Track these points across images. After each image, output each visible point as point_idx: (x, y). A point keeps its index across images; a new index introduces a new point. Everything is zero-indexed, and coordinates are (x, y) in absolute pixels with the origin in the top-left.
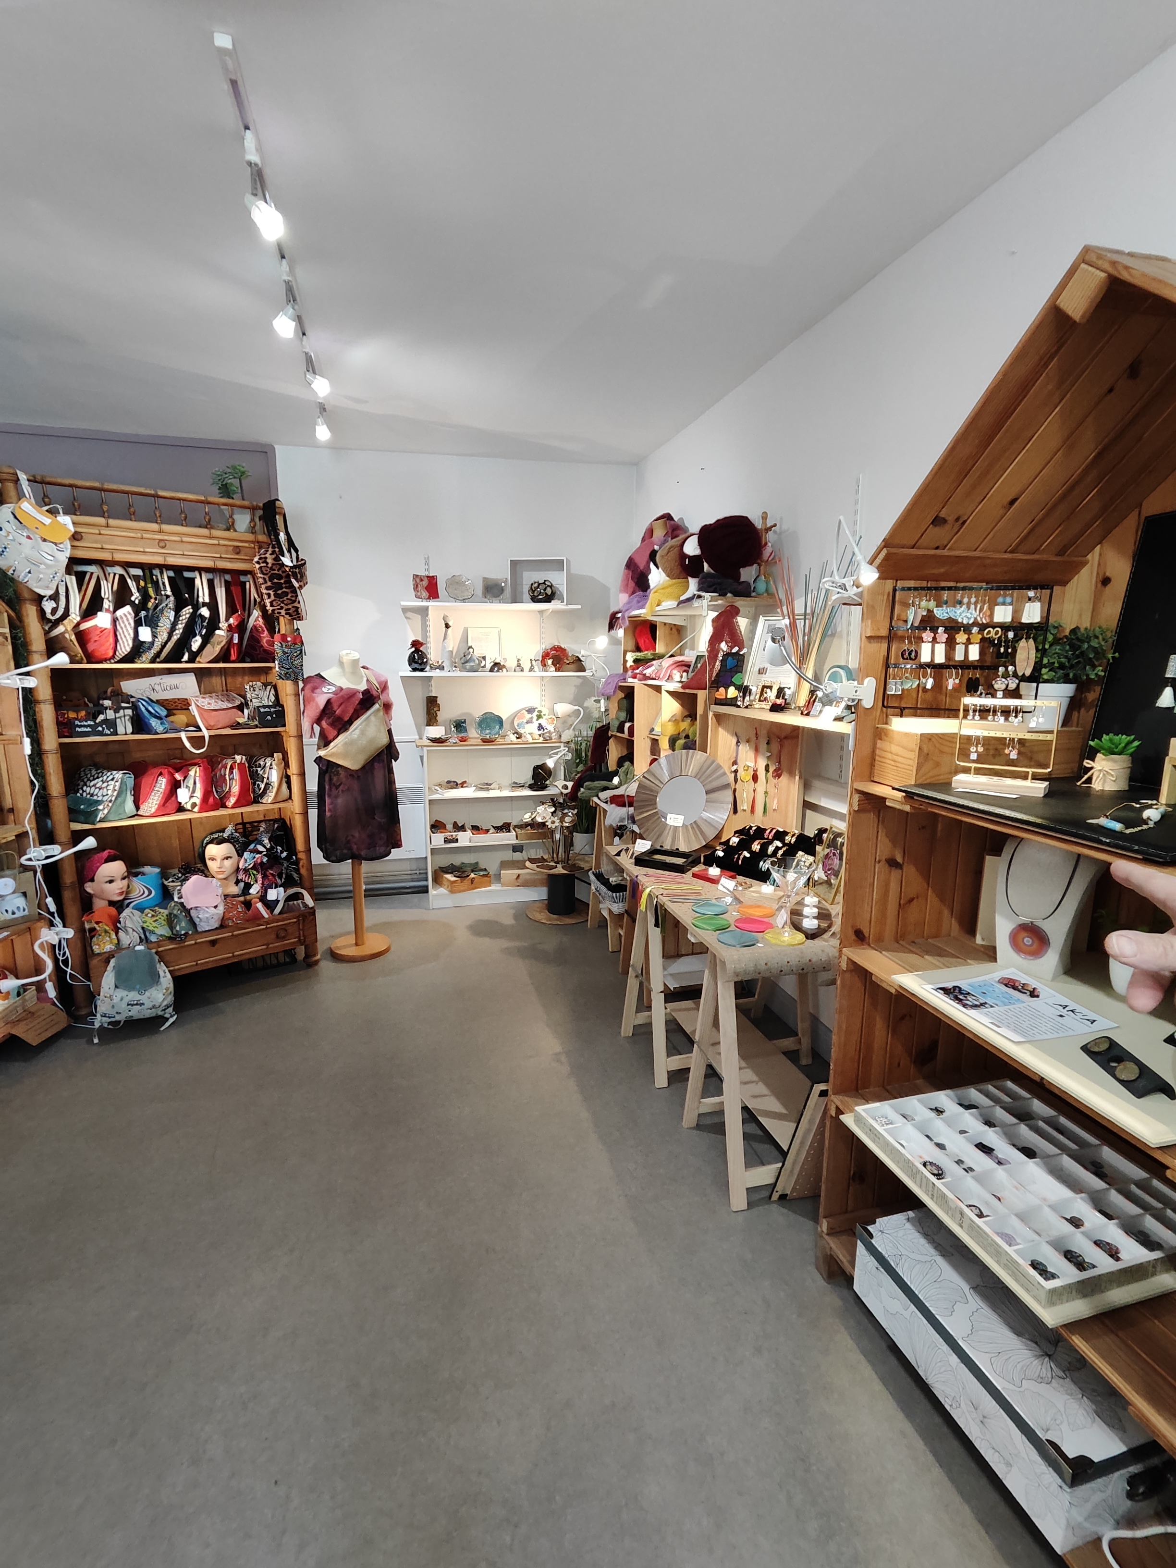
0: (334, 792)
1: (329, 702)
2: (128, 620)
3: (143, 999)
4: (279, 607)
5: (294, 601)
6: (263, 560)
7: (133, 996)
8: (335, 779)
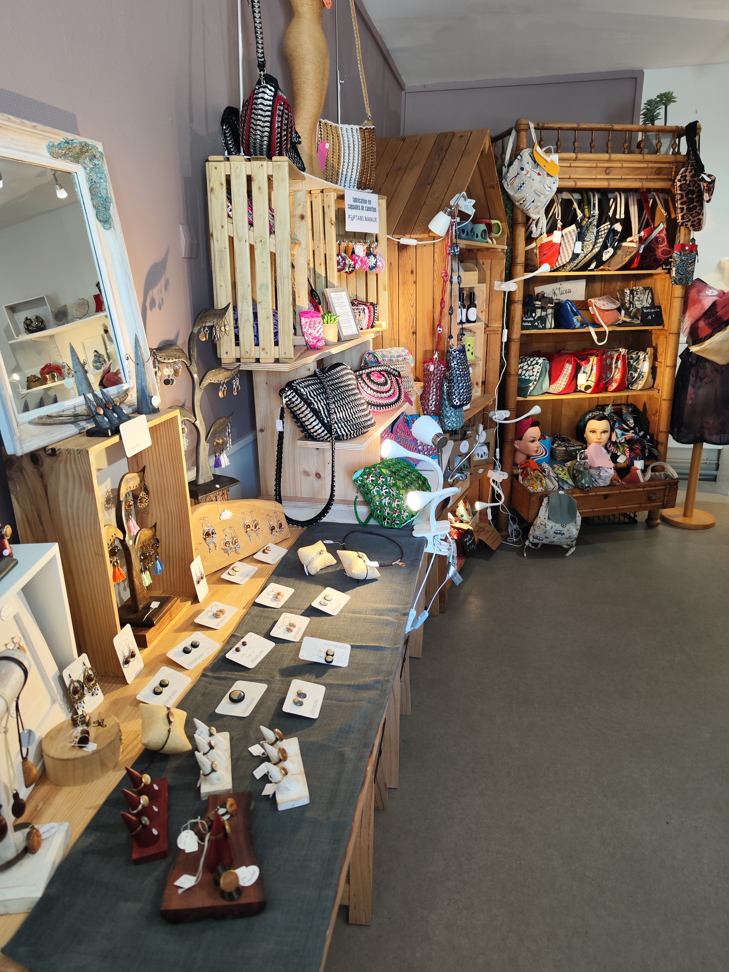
0: (698, 384)
1: (714, 304)
2: (571, 236)
3: (564, 530)
4: (687, 220)
5: (699, 214)
6: (684, 178)
7: (558, 527)
8: (701, 372)
